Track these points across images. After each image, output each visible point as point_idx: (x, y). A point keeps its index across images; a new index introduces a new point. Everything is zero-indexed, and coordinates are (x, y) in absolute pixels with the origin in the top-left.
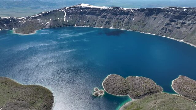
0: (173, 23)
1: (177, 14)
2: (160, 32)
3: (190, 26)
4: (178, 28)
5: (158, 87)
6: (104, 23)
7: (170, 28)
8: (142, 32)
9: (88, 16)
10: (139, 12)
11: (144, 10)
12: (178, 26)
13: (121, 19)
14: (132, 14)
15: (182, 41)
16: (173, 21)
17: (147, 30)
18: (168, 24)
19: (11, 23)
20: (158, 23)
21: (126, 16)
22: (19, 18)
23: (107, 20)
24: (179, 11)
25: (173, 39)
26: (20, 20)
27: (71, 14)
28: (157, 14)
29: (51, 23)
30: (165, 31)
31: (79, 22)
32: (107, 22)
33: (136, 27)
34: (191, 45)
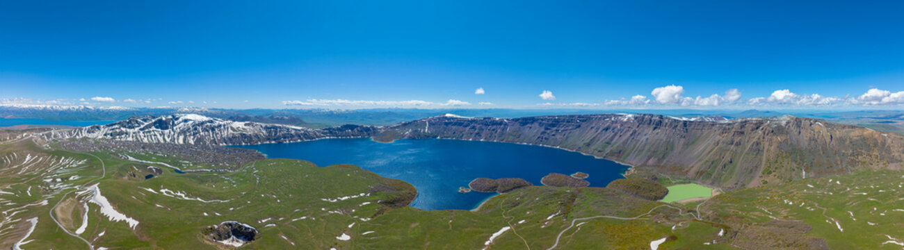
2: (537, 141)
4: (553, 135)
6: (473, 135)
7: (546, 136)
8: (518, 143)
9: (454, 127)
10: (514, 122)
11: (519, 119)
12: (553, 133)
13: (494, 130)
14: (506, 124)
18: (543, 133)
19: (370, 131)
20: (535, 132)
21: (499, 127)
22: (379, 127)
23: (476, 131)
26: (380, 129)
27: (434, 125)
29: (410, 133)
30: (541, 139)
31: (443, 133)
32: (477, 134)
33: (511, 138)
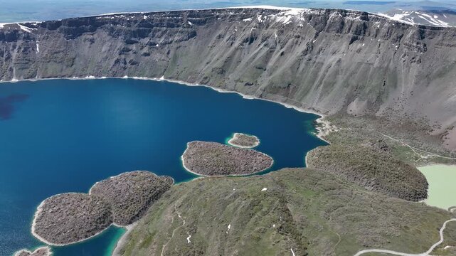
0: (134, 47)
1: (134, 28)
2: (115, 69)
3: (166, 49)
4: (146, 55)
5: (164, 178)
7: (131, 57)
8: (74, 78)
10: (47, 30)
11: (57, 24)
12: (145, 50)
15: (162, 78)
16: (132, 43)
17: (83, 70)
18: (124, 51)
20: (103, 50)
21: (12, 43)
24: (136, 22)
25: (145, 78)
28: (93, 30)
30: (122, 65)
33: (53, 68)
34: (180, 82)
